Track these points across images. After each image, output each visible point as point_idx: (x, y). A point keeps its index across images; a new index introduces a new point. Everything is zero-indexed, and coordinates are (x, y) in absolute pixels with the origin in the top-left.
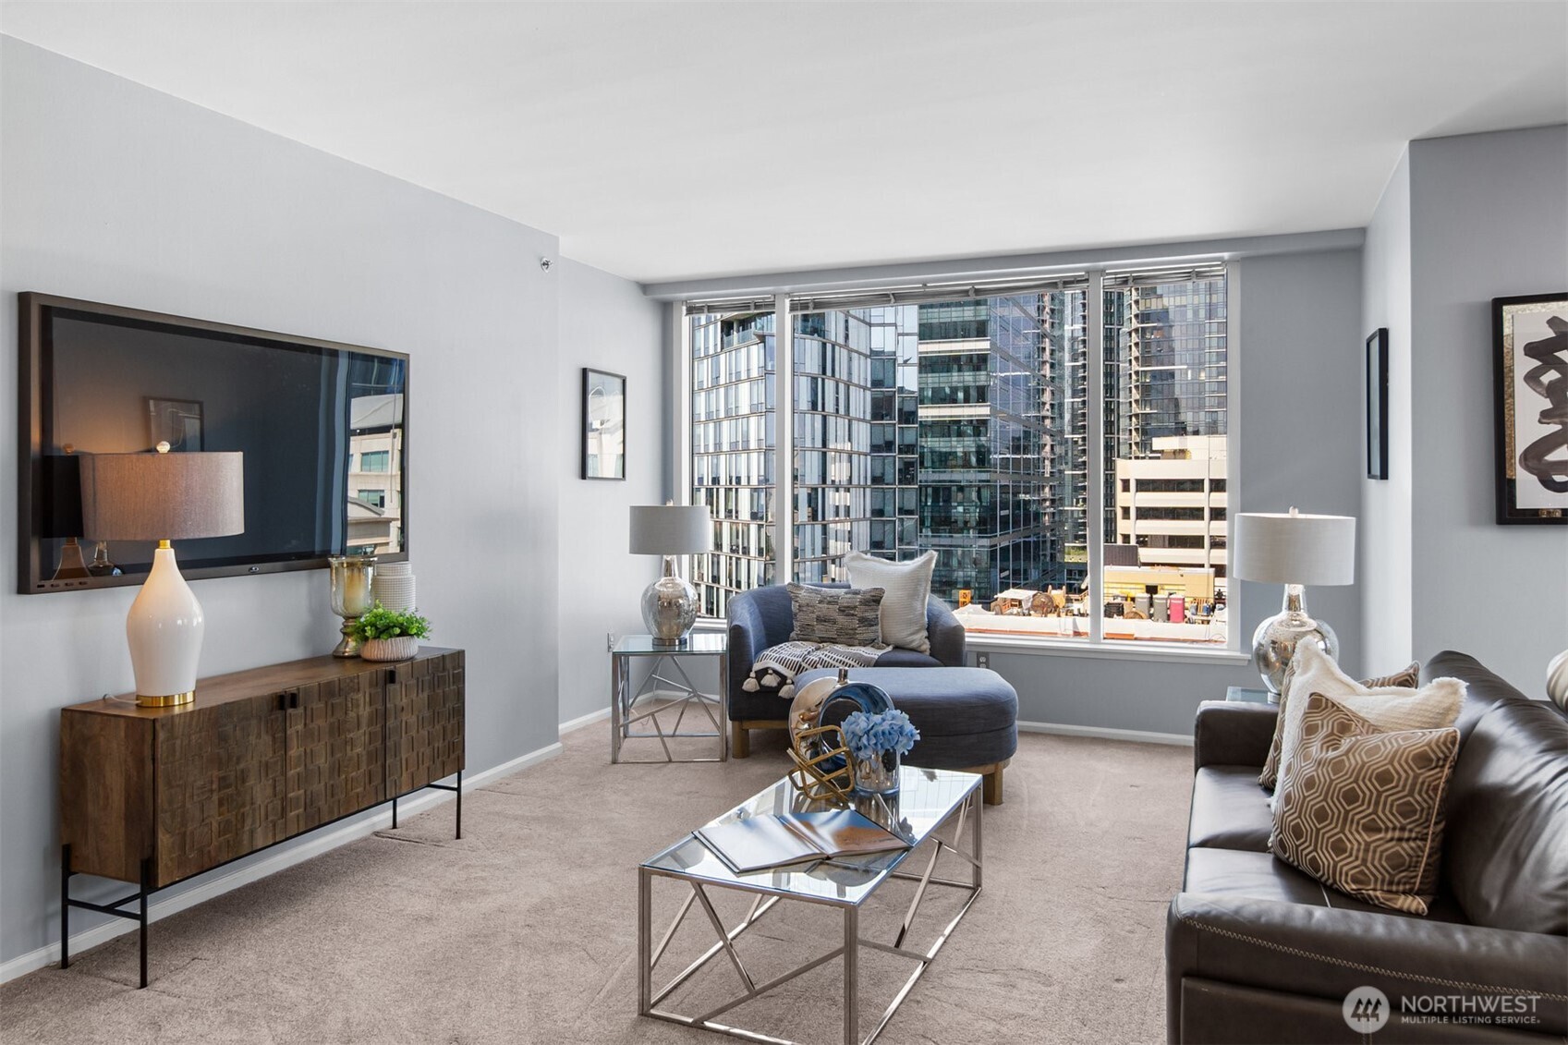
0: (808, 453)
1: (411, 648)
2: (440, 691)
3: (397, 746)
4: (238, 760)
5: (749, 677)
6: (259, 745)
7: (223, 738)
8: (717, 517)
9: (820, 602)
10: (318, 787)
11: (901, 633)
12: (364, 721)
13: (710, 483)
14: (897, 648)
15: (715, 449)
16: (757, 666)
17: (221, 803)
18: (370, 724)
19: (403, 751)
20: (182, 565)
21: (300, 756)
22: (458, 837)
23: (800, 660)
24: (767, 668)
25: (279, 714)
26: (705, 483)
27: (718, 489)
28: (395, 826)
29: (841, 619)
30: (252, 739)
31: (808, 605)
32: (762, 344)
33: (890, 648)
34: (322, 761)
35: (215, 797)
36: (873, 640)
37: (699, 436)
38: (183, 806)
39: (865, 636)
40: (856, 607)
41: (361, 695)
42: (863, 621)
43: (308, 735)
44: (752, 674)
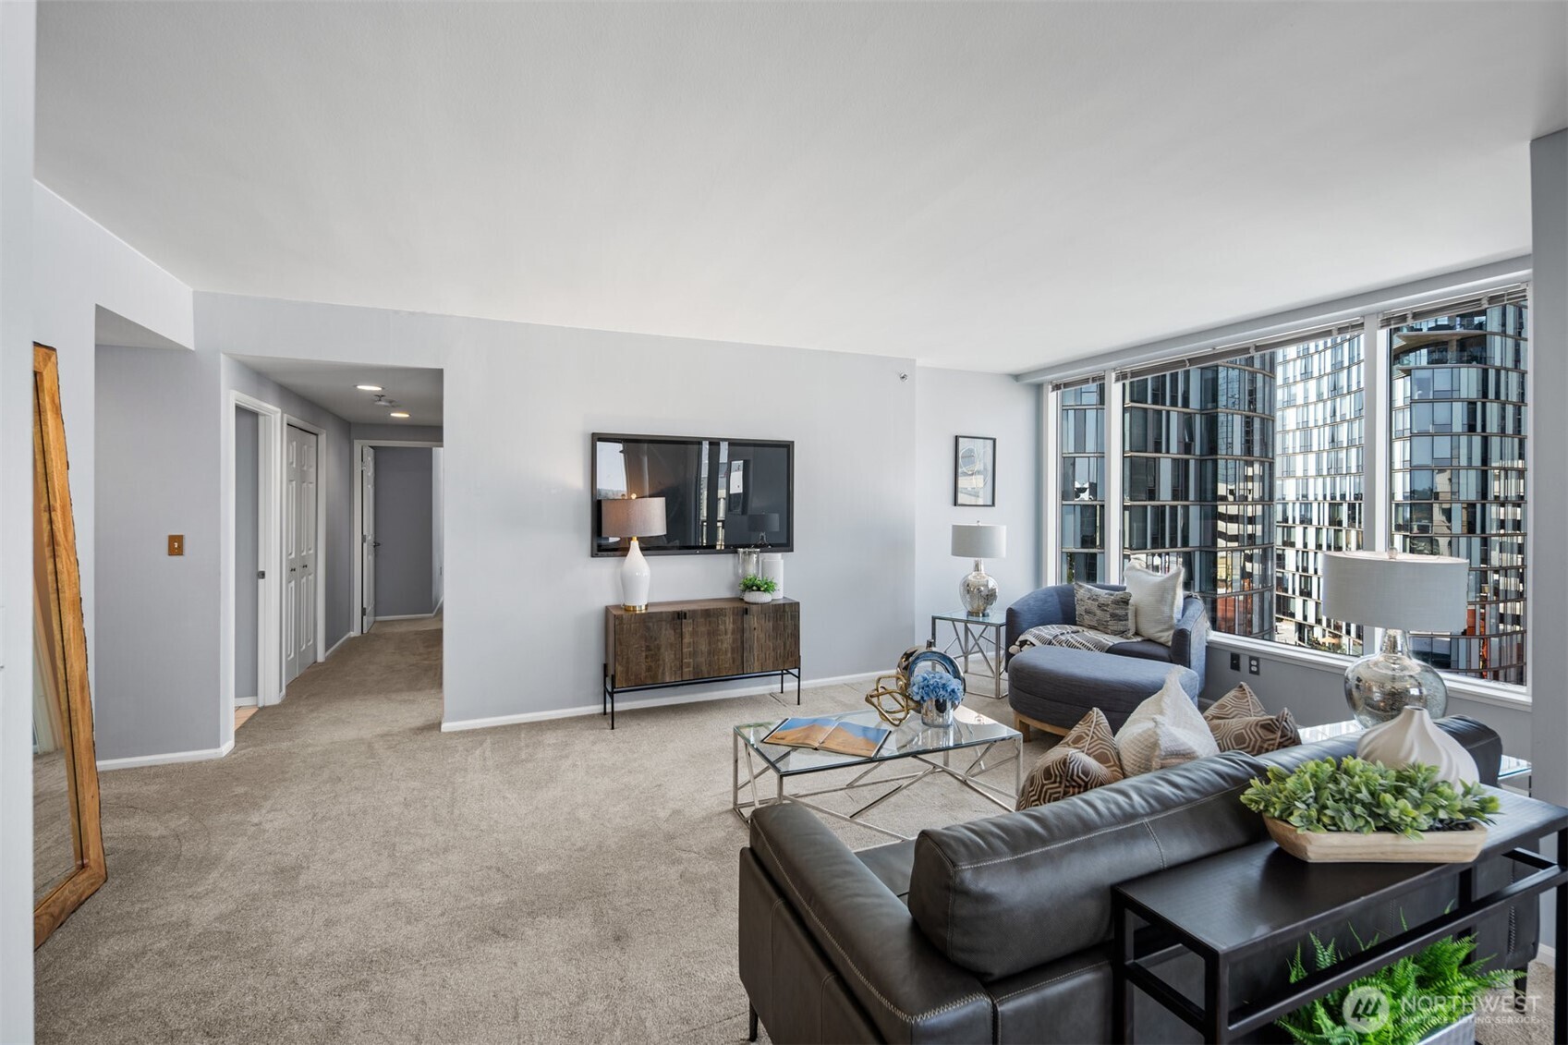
0: (1463, 473)
1: (765, 598)
2: (782, 623)
3: (751, 648)
4: (656, 640)
5: (1014, 644)
6: (667, 634)
7: (648, 629)
8: (1360, 527)
9: (1089, 598)
10: (701, 659)
11: (1150, 630)
12: (730, 632)
13: (1352, 499)
14: (1150, 641)
15: (1358, 469)
16: (1022, 638)
17: (646, 657)
18: (733, 633)
19: (755, 651)
20: (642, 549)
21: (690, 643)
22: (799, 704)
23: (1051, 638)
24: (1027, 641)
25: (679, 622)
26: (1347, 498)
27: (1360, 504)
28: (782, 692)
29: (1098, 612)
30: (664, 632)
31: (1081, 600)
32: (1409, 377)
33: (1139, 639)
34: (704, 647)
35: (644, 654)
36: (1123, 632)
37: (1342, 459)
38: (627, 654)
39: (1115, 628)
40: (1108, 605)
41: (727, 617)
42: (1113, 616)
43: (694, 633)
44: (1017, 643)
